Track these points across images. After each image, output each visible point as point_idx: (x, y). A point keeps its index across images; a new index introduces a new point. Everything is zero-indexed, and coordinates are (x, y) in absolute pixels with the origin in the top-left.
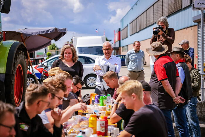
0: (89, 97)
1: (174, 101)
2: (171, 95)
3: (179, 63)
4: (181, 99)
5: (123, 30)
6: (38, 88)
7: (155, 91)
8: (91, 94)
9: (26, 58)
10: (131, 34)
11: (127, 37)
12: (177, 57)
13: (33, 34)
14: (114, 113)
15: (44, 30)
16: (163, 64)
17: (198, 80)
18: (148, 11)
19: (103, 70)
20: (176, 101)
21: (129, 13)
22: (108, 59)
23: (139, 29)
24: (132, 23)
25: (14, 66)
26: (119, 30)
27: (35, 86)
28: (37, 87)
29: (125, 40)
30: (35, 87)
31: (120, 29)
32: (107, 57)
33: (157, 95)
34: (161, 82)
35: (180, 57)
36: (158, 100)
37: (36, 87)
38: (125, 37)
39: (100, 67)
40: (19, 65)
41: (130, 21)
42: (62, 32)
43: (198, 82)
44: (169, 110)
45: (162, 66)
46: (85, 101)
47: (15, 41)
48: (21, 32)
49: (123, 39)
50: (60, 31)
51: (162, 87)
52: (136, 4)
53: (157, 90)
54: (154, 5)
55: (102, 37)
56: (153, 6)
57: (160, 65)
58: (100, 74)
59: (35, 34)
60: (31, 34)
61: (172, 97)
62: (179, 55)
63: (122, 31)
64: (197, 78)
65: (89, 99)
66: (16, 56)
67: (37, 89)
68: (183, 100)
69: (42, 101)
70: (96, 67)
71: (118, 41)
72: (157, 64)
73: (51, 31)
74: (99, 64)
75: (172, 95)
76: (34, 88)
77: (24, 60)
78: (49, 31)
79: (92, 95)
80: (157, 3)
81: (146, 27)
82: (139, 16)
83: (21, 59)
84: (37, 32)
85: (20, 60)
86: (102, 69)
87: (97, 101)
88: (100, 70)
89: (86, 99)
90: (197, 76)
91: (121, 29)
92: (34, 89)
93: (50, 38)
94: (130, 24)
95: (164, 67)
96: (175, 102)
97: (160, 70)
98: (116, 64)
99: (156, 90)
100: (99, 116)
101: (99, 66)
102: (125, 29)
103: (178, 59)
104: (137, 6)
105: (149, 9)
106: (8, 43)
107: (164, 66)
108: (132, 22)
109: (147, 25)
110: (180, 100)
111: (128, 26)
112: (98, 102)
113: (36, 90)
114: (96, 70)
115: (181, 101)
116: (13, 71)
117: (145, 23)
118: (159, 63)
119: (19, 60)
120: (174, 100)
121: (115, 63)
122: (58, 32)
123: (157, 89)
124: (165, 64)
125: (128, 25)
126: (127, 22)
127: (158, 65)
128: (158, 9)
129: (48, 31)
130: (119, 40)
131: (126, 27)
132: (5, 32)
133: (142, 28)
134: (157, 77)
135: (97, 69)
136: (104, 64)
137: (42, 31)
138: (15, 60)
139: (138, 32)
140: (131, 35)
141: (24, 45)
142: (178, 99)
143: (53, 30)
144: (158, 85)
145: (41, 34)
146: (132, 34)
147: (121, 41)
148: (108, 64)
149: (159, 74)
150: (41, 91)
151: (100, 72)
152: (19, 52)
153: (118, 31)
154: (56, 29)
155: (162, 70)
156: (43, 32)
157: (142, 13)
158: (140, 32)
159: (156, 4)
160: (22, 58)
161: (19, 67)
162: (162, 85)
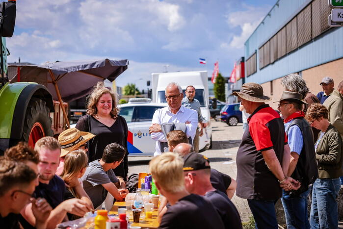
0: (137, 180)
1: (281, 186)
2: (277, 176)
3: (294, 119)
4: (293, 182)
5: (248, 59)
6: (15, 170)
7: (249, 168)
8: (140, 174)
9: (51, 112)
10: (261, 67)
11: (255, 72)
12: (290, 110)
13: (67, 69)
14: (163, 208)
15: (86, 64)
16: (266, 122)
17: (334, 149)
18: (287, 26)
19: (164, 133)
20: (285, 185)
21: (257, 30)
22: (175, 113)
23: (274, 57)
24: (262, 48)
25: (26, 126)
26: (241, 60)
27: (10, 165)
28: (14, 167)
29: (251, 77)
30: (9, 167)
31: (243, 58)
32: (173, 109)
33: (252, 175)
34: (262, 152)
35: (295, 110)
36: (253, 184)
37: (11, 167)
38: (252, 73)
39: (160, 126)
40: (38, 124)
41: (259, 44)
42: (120, 67)
43: (334, 152)
44: (273, 201)
45: (265, 124)
46: (130, 185)
47: (30, 83)
48: (47, 68)
49: (248, 76)
50: (115, 65)
51: (263, 161)
52: (269, 15)
53: (253, 166)
54: (299, 16)
55: (201, 73)
56: (296, 18)
57: (261, 123)
58: (159, 139)
59: (70, 70)
60: (63, 70)
61: (278, 180)
62: (292, 105)
63: (247, 61)
64: (334, 146)
65: (136, 182)
66: (29, 108)
67: (12, 171)
68: (296, 185)
69: (21, 191)
70: (154, 126)
71: (241, 78)
72: (256, 121)
73: (98, 66)
74: (160, 122)
75: (279, 175)
76: (7, 168)
77: (45, 114)
78: (96, 65)
79: (142, 175)
80: (302, 12)
81: (285, 54)
82: (273, 35)
83: (40, 114)
84: (75, 67)
85: (38, 114)
86: (163, 130)
87: (147, 186)
88: (161, 131)
89: (132, 182)
90: (335, 141)
91: (246, 59)
92: (8, 170)
93: (101, 77)
94: (259, 49)
95: (267, 127)
96: (282, 188)
97: (262, 131)
98: (188, 122)
99: (251, 167)
100: (140, 212)
101: (158, 125)
102: (251, 58)
103: (291, 113)
104: (270, 17)
105: (290, 23)
106: (18, 87)
107: (268, 125)
108: (263, 45)
109: (286, 51)
110: (291, 184)
111: (256, 53)
112: (150, 187)
113: (10, 171)
114: (153, 132)
115: (293, 186)
116: (23, 134)
117: (284, 48)
118: (259, 119)
119: (36, 116)
120: (282, 184)
121: (186, 120)
122: (113, 65)
123: (253, 164)
124: (269, 122)
125: (256, 51)
126: (254, 46)
127: (257, 123)
128: (304, 23)
129: (93, 64)
130: (243, 76)
131: (254, 54)
132: (21, 68)
133: (279, 57)
134: (254, 145)
135: (156, 131)
136: (167, 122)
137: (84, 64)
138: (28, 116)
139: (273, 63)
140: (261, 69)
141: (47, 89)
142: (288, 183)
143: (102, 63)
144: (255, 157)
145: (80, 69)
146: (263, 66)
147: (246, 79)
148: (174, 121)
149: (260, 139)
150: (19, 175)
151: (161, 135)
152: (36, 102)
153: (239, 62)
154: (107, 61)
155: (264, 131)
156: (85, 66)
157: (279, 29)
158: (276, 63)
159: (301, 14)
160: (42, 112)
161: (37, 127)
162: (263, 157)
